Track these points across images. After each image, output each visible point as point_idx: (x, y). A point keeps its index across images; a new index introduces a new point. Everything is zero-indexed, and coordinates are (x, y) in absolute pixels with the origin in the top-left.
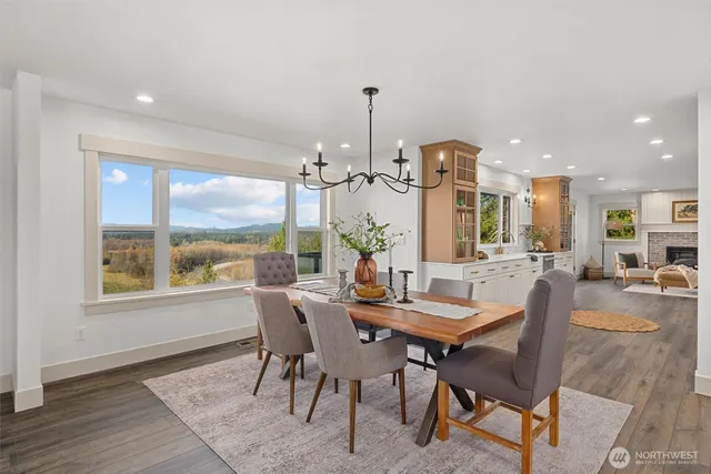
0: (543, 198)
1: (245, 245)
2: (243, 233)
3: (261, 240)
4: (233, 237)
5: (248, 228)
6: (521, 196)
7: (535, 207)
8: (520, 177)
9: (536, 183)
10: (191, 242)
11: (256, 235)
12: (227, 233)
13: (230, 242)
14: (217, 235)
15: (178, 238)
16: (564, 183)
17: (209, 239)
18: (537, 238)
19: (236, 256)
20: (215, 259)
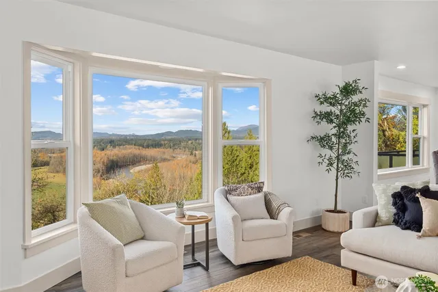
1: (161, 150)
2: (157, 139)
3: (174, 145)
4: (150, 143)
5: (163, 134)
10: (114, 147)
11: (170, 140)
12: (144, 139)
13: (148, 147)
15: (103, 142)
17: (129, 144)
19: (153, 160)
20: (135, 161)
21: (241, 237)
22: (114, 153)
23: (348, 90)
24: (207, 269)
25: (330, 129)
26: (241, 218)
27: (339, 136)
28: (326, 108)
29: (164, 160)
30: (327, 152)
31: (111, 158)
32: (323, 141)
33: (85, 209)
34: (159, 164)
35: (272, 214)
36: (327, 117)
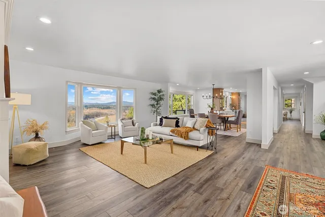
0: (234, 97)
1: (110, 110)
2: (108, 105)
4: (105, 107)
5: (111, 103)
6: (229, 97)
7: (232, 99)
8: (229, 92)
9: (232, 94)
10: (87, 108)
12: (102, 105)
13: (104, 108)
14: (98, 106)
16: (239, 94)
17: (95, 107)
18: (233, 106)
19: (106, 115)
20: (98, 115)
21: (124, 130)
22: (87, 112)
23: (159, 91)
24: (115, 139)
25: (153, 102)
26: (124, 126)
27: (157, 104)
28: (153, 96)
29: (111, 115)
30: (154, 109)
31: (86, 114)
32: (153, 106)
33: (82, 122)
34: (109, 117)
35: (134, 125)
36: (154, 99)
